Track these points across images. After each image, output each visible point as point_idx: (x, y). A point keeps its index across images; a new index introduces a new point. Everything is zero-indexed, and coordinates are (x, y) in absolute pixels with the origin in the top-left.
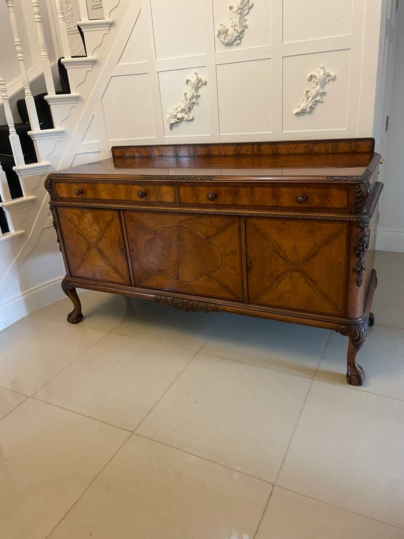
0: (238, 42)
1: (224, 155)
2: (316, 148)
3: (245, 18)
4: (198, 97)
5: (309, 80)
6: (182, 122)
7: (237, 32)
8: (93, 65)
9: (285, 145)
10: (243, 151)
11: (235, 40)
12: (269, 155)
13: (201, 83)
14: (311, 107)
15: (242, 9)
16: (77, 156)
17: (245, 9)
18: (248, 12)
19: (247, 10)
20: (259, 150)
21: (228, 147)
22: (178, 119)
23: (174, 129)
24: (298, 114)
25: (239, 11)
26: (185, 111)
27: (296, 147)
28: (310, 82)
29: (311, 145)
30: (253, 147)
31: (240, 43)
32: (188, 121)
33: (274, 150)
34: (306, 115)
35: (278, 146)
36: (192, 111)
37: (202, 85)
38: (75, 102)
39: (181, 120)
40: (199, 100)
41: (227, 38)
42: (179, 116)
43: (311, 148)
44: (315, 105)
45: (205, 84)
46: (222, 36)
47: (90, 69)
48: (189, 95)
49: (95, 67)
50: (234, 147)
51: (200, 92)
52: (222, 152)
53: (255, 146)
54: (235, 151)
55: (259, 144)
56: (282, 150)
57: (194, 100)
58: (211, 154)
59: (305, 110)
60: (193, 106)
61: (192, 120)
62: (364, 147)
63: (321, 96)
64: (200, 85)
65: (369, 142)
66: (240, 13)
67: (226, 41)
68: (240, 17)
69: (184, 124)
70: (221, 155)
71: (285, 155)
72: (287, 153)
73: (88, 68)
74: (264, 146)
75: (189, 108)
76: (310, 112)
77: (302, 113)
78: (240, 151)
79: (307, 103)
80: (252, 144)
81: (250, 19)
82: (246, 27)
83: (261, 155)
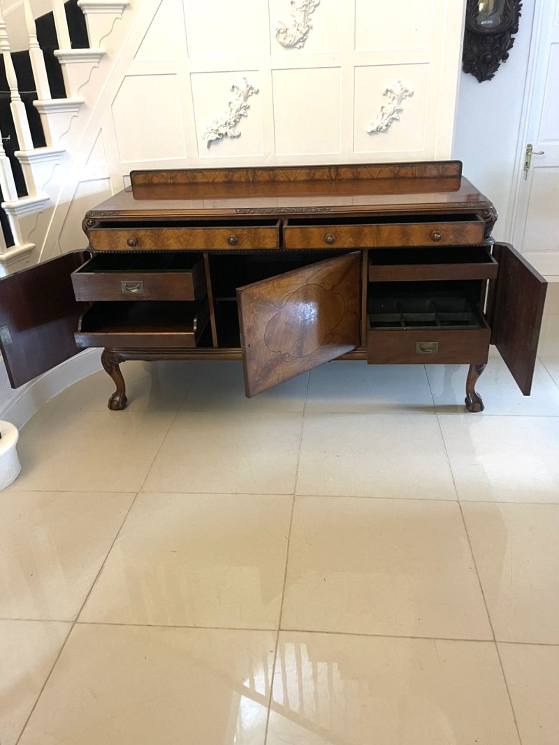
0: (301, 44)
1: (294, 181)
2: (403, 171)
3: (310, 16)
4: (247, 108)
5: (384, 95)
6: (225, 139)
7: (301, 32)
8: (100, 59)
9: (369, 169)
10: (318, 175)
11: (299, 41)
12: (349, 180)
13: (251, 91)
14: (387, 126)
15: (306, 6)
16: (81, 184)
17: (310, 6)
18: (314, 10)
19: (313, 8)
20: (337, 174)
21: (299, 171)
22: (220, 134)
23: (212, 147)
24: (372, 132)
25: (304, 8)
26: (229, 124)
27: (380, 171)
28: (385, 97)
29: (397, 168)
30: (330, 171)
31: (303, 47)
32: (233, 137)
33: (355, 174)
34: (381, 134)
35: (359, 170)
36: (238, 125)
37: (252, 93)
38: (77, 110)
39: (223, 136)
40: (249, 112)
41: (288, 38)
42: (223, 131)
43: (396, 172)
44: (391, 123)
45: (257, 92)
46: (282, 36)
47: (96, 65)
48: (236, 105)
49: (102, 62)
50: (307, 171)
51: (250, 101)
52: (290, 177)
53: (332, 170)
54: (307, 176)
55: (337, 167)
56: (364, 174)
57: (242, 112)
58: (277, 179)
59: (381, 128)
60: (239, 119)
61: (239, 136)
62: (452, 171)
63: (398, 113)
64: (250, 94)
65: (457, 166)
66: (305, 11)
67: (287, 42)
68: (305, 15)
69: (226, 141)
70: (290, 181)
71: (367, 179)
72: (370, 177)
73: (93, 63)
74: (344, 170)
75: (235, 121)
76: (385, 131)
77: (378, 130)
78: (314, 176)
79: (383, 121)
80: (330, 167)
81: (315, 18)
82: (310, 28)
83: (339, 180)
